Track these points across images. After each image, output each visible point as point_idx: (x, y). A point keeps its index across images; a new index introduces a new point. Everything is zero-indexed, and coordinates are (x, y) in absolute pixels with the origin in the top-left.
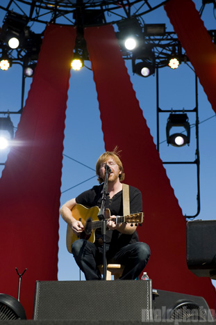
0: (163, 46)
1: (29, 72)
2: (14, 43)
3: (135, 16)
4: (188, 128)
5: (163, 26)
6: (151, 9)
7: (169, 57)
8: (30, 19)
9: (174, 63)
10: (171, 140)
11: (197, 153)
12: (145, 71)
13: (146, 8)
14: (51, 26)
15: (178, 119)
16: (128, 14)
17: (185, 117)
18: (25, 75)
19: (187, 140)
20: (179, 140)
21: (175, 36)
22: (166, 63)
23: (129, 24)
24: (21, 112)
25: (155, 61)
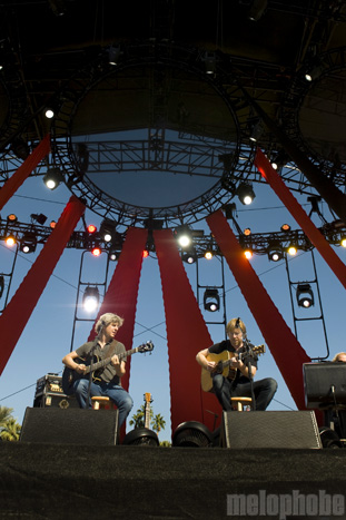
0: (201, 245)
1: (113, 257)
2: (108, 238)
3: (187, 224)
4: (218, 299)
5: (203, 231)
6: (197, 221)
7: (205, 252)
8: (118, 223)
9: (209, 256)
10: (207, 307)
11: (225, 316)
12: (190, 260)
13: (194, 219)
14: (132, 228)
15: (211, 292)
16: (182, 222)
17: (216, 291)
18: (109, 258)
19: (218, 308)
20: (213, 307)
21: (209, 239)
22: (203, 256)
23: (184, 228)
24: (105, 284)
25: (196, 254)
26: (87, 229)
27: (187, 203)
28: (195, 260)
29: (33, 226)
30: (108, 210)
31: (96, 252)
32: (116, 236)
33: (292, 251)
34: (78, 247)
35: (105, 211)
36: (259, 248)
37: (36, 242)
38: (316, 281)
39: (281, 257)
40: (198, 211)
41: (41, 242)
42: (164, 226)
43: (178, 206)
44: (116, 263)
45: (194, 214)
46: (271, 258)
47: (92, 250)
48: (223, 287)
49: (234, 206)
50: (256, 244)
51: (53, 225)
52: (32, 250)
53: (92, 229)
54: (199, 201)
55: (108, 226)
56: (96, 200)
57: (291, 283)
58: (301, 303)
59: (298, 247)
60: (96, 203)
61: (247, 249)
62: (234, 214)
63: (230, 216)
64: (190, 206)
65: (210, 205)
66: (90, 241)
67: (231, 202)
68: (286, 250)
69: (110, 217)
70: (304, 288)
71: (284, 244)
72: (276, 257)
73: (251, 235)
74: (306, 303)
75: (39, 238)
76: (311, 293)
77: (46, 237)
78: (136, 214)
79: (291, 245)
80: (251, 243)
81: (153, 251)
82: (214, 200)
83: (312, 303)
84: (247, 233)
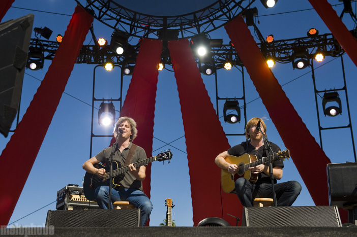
0: (219, 55)
1: (127, 71)
2: (120, 51)
3: (204, 33)
4: (238, 110)
5: (221, 41)
6: (215, 28)
7: (224, 62)
8: (130, 34)
9: (228, 66)
10: (228, 119)
12: (209, 71)
14: (144, 40)
15: (232, 104)
16: (199, 30)
17: (237, 103)
18: (123, 73)
19: (238, 119)
20: (233, 119)
21: (229, 48)
22: (222, 66)
23: (202, 38)
24: (120, 99)
25: (214, 64)
26: (96, 42)
27: (204, 10)
28: (214, 71)
29: (37, 40)
30: (118, 21)
31: (109, 67)
32: (128, 49)
33: (319, 58)
34: (89, 62)
35: (115, 22)
36: (283, 55)
37: (43, 58)
38: (345, 88)
39: (306, 64)
40: (217, 18)
41: (49, 58)
42: (180, 36)
43: (194, 13)
44: (131, 77)
45: (211, 21)
46: (295, 66)
47: (103, 65)
48: (244, 98)
49: (255, 11)
50: (279, 51)
51: (60, 39)
52: (40, 66)
53: (102, 42)
54: (217, 6)
55: (119, 38)
56: (104, 10)
57: (316, 92)
58: (327, 112)
59: (326, 53)
60: (105, 13)
61: (269, 57)
62: (255, 20)
63: (251, 22)
64: (207, 12)
65: (229, 11)
66: (101, 55)
67: (252, 6)
68: (313, 56)
69: (121, 29)
70: (331, 96)
71: (310, 50)
72: (301, 65)
73: (274, 42)
74: (333, 112)
75: (46, 54)
76: (339, 101)
77: (53, 52)
78: (149, 24)
79: (318, 52)
80: (274, 51)
81: (169, 63)
82: (233, 4)
83: (339, 111)
84: (270, 40)
